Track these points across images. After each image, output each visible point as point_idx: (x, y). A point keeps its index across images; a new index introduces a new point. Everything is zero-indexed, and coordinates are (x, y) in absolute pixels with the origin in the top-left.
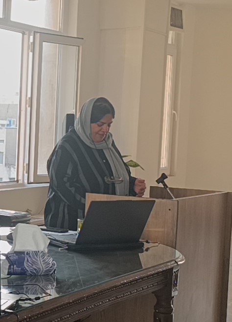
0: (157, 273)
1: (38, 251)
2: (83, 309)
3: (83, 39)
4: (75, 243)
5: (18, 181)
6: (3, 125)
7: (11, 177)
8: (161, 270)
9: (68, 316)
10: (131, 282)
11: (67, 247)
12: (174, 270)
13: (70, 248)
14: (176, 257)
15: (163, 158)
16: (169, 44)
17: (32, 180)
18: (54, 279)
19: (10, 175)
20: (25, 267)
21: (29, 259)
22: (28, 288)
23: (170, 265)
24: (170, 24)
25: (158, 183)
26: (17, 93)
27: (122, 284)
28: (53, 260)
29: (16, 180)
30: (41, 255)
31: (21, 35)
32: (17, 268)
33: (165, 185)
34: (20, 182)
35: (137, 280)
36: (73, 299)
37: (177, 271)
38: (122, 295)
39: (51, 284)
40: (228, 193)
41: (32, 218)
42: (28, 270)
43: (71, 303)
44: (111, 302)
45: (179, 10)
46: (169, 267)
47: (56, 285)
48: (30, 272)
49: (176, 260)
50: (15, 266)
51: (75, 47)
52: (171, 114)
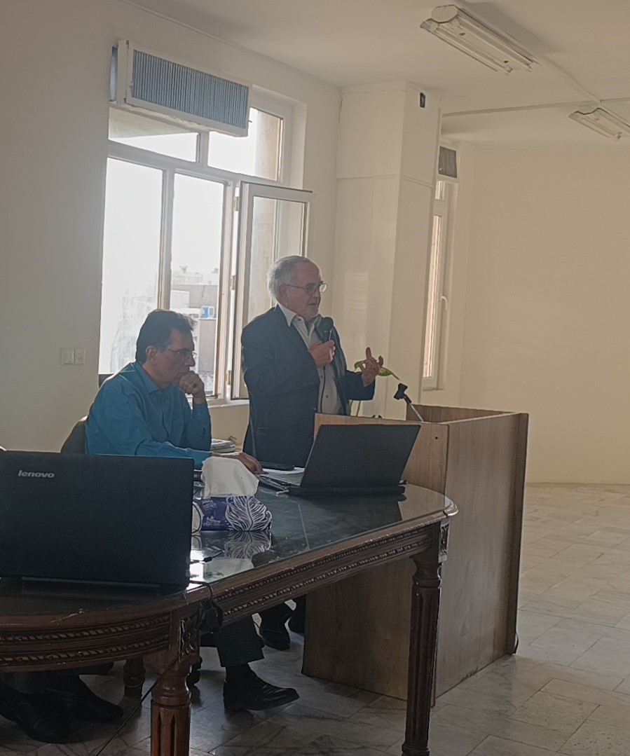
0: (418, 529)
1: (246, 497)
2: (310, 579)
3: (311, 192)
4: (299, 484)
5: (216, 395)
8: (423, 524)
9: (289, 589)
10: (379, 541)
11: (287, 491)
12: (442, 525)
13: (293, 492)
14: (446, 505)
15: (427, 364)
16: (437, 200)
18: (268, 536)
20: (226, 520)
21: (232, 508)
22: (231, 550)
23: (436, 518)
24: (437, 171)
27: (367, 544)
28: (267, 510)
29: (214, 394)
30: (249, 502)
31: (222, 186)
32: (215, 521)
34: (219, 397)
35: (387, 539)
36: (296, 566)
37: (446, 527)
38: (366, 561)
39: (264, 544)
40: (520, 414)
42: (231, 523)
43: (293, 571)
44: (351, 570)
45: (452, 151)
46: (435, 521)
47: (272, 545)
48: (233, 527)
49: (445, 511)
50: (212, 517)
51: (301, 204)
52: (439, 300)
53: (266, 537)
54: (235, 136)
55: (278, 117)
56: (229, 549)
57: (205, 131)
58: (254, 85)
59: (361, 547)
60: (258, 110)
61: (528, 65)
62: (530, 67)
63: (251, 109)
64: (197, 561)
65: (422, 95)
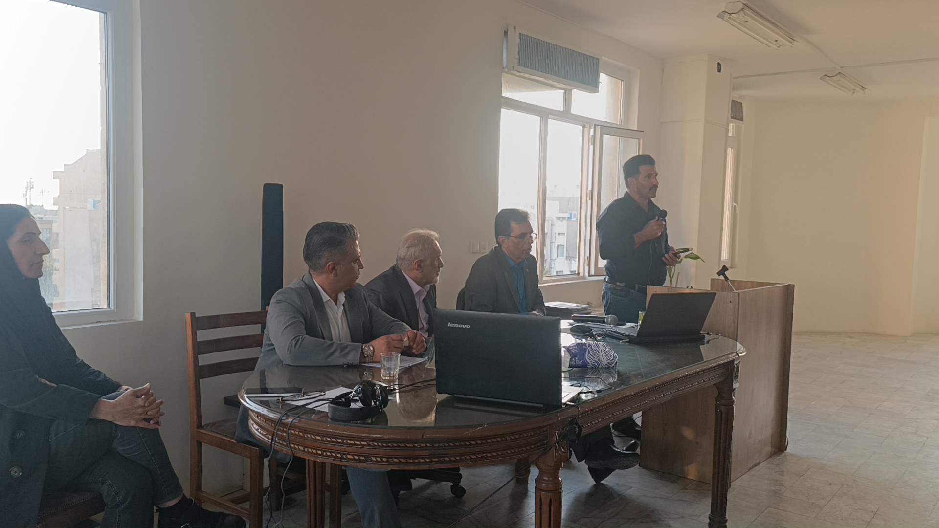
0: (718, 365)
1: (600, 344)
2: (645, 401)
3: (643, 132)
4: (636, 335)
5: (578, 274)
6: (564, 218)
7: (572, 270)
8: (722, 362)
9: (630, 408)
10: (692, 374)
11: (628, 340)
12: (735, 363)
13: (632, 341)
14: (738, 348)
15: (724, 250)
16: (730, 137)
17: (593, 273)
18: (616, 371)
19: (570, 268)
20: (586, 360)
21: (590, 351)
23: (731, 357)
24: (730, 117)
25: (719, 275)
26: (578, 186)
27: (684, 377)
28: (615, 353)
29: (577, 273)
30: (602, 347)
31: (581, 127)
32: (578, 361)
33: (726, 277)
34: (581, 275)
35: (698, 372)
36: (635, 392)
37: (738, 363)
38: (684, 388)
39: (612, 377)
40: (789, 285)
41: (593, 311)
42: (590, 362)
43: (633, 395)
44: (672, 394)
45: (739, 102)
46: (731, 359)
47: (618, 377)
48: (591, 365)
49: (738, 352)
50: (576, 358)
51: (636, 140)
52: (732, 206)
53: (614, 372)
54: (590, 93)
55: (619, 79)
57: (569, 89)
59: (680, 378)
60: (606, 74)
61: (791, 42)
62: (793, 45)
63: (601, 74)
64: (567, 388)
65: (719, 64)
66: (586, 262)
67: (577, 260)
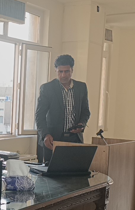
0: (96, 190)
1: (24, 176)
3: (52, 48)
4: (46, 171)
6: (3, 100)
7: (8, 131)
8: (99, 188)
10: (80, 195)
11: (42, 174)
12: (107, 188)
13: (44, 174)
14: (108, 180)
15: (100, 120)
16: (104, 51)
17: (20, 133)
20: (16, 186)
21: (19, 181)
23: (104, 185)
24: (104, 39)
25: (98, 135)
27: (75, 196)
28: (33, 182)
29: (11, 133)
30: (26, 178)
31: (14, 45)
32: (11, 187)
33: (102, 136)
34: (13, 134)
35: (84, 194)
36: (45, 206)
38: (75, 203)
39: (32, 196)
41: (21, 156)
42: (18, 187)
43: (44, 208)
44: (68, 207)
45: (110, 30)
47: (35, 197)
48: (19, 189)
49: (108, 182)
50: (10, 185)
51: (47, 52)
52: (105, 93)
53: (33, 193)
54: (20, 24)
55: (37, 16)
56: (17, 198)
57: (6, 22)
58: (27, 2)
59: (73, 198)
60: (29, 13)
63: (26, 13)
64: (3, 204)
65: (98, 7)
66: (16, 126)
67: (11, 125)
